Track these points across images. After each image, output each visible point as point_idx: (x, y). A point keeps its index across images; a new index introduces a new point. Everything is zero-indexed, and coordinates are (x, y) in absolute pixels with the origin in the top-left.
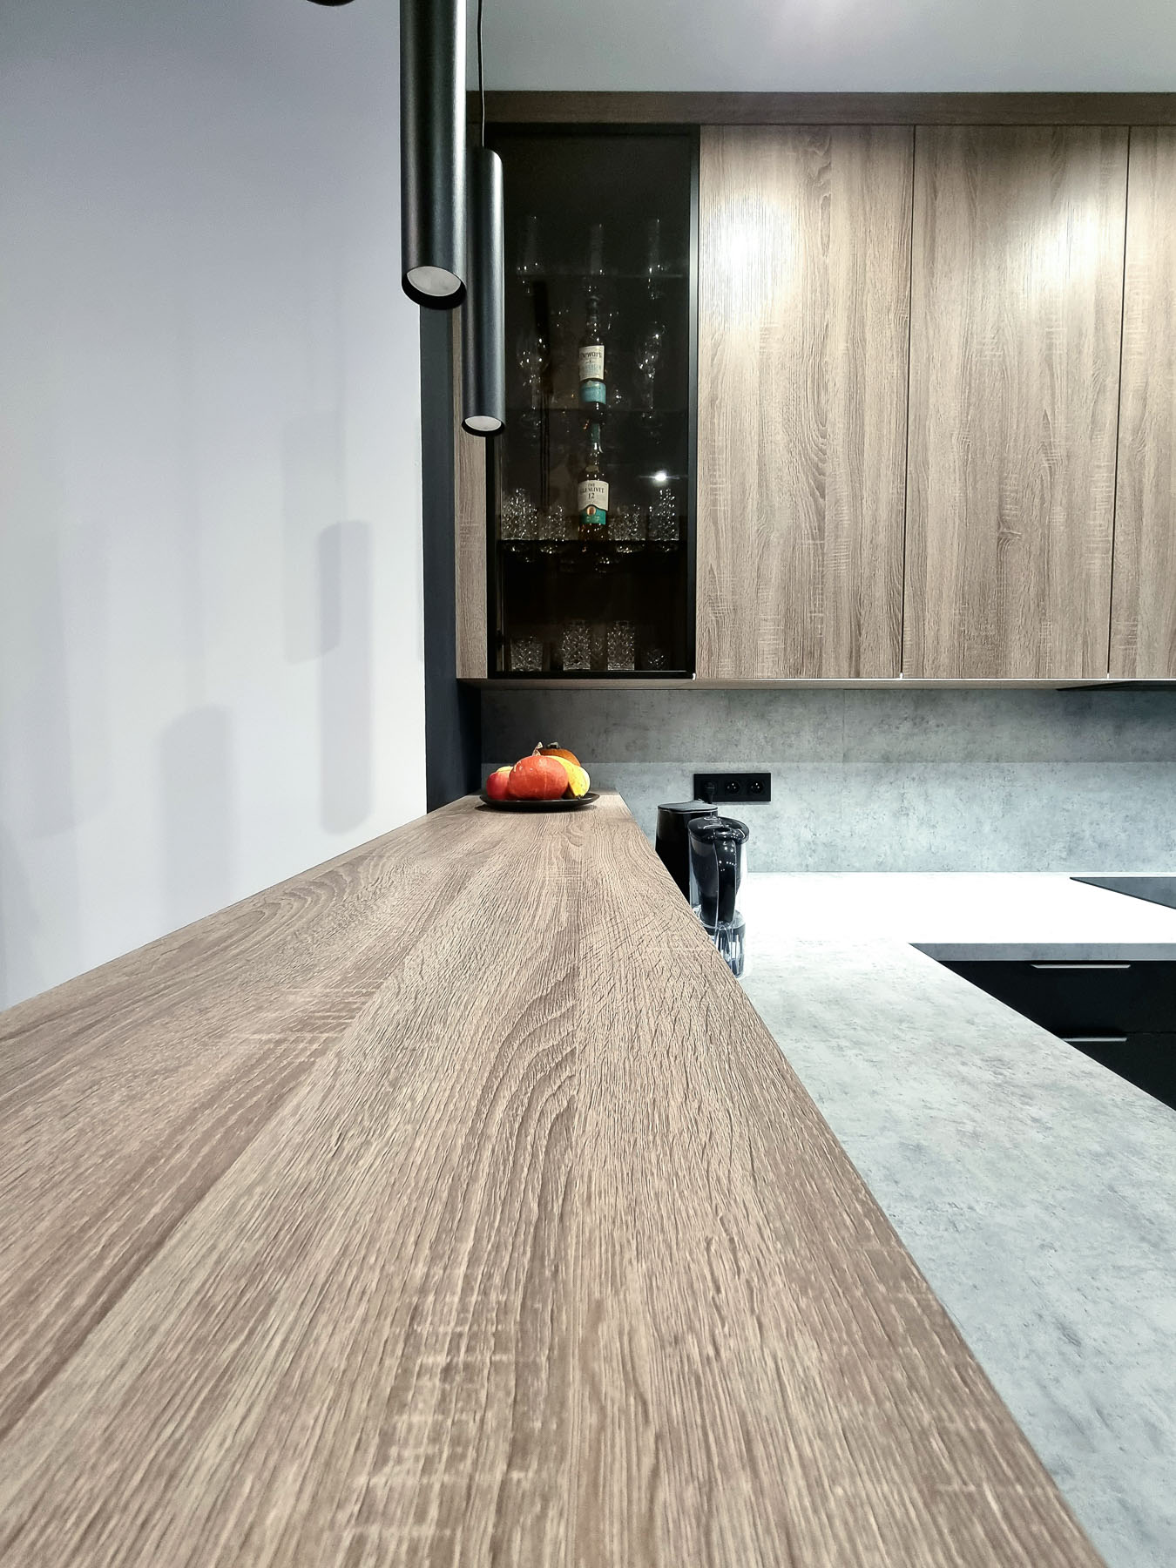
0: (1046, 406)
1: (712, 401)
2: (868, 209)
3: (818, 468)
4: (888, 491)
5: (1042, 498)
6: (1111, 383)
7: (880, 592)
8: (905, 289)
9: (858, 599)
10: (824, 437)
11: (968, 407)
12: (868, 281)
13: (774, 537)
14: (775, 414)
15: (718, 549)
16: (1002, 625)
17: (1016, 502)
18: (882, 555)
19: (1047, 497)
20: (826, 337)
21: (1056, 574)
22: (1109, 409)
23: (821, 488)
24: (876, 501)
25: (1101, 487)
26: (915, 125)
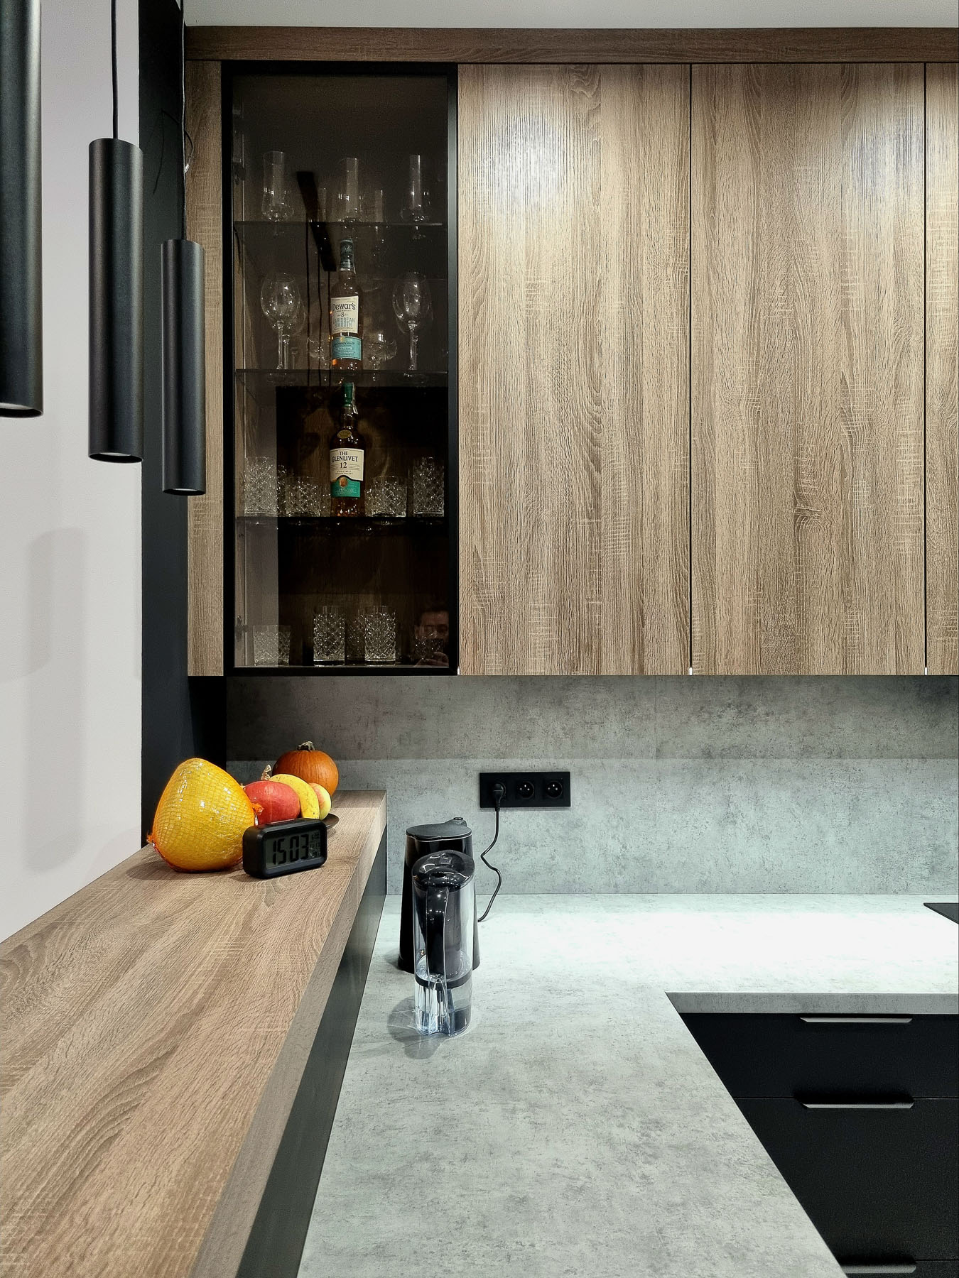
0: (844, 369)
1: (474, 365)
2: (642, 155)
3: (592, 439)
4: (670, 464)
5: (843, 471)
6: (916, 342)
7: (664, 578)
8: (684, 240)
9: (640, 586)
10: (598, 403)
11: (757, 370)
12: (644, 233)
13: (546, 515)
14: (544, 380)
15: (483, 528)
16: (802, 616)
17: (815, 475)
18: (665, 535)
19: (848, 468)
20: (598, 293)
21: (862, 554)
22: (915, 371)
23: (596, 460)
24: (657, 475)
25: (908, 460)
26: (691, 64)
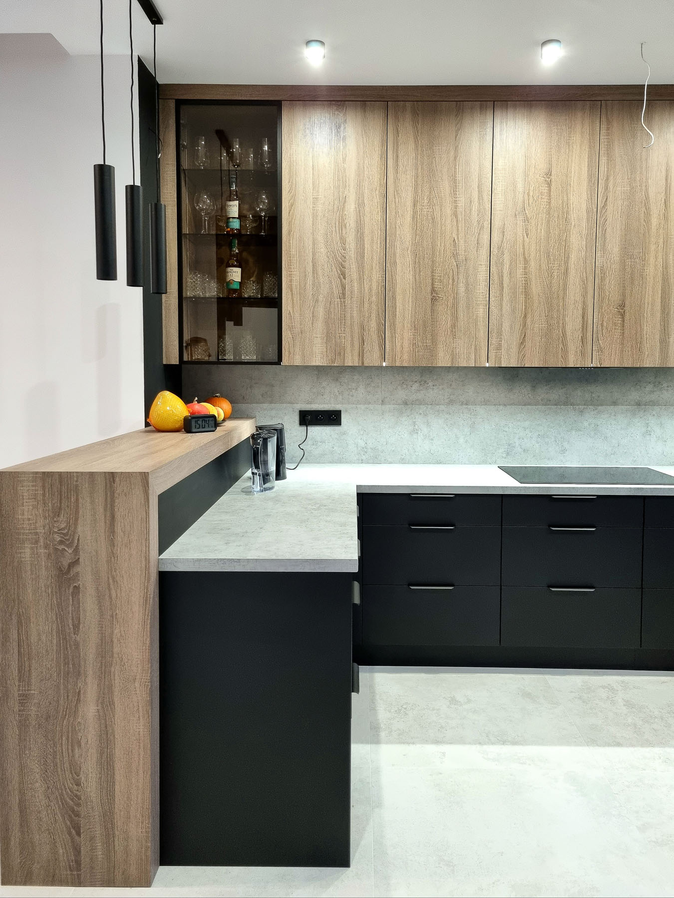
0: (455, 236)
1: (289, 232)
2: (365, 141)
3: (342, 265)
4: (376, 276)
5: (453, 279)
6: (487, 225)
7: (373, 324)
8: (384, 179)
9: (362, 328)
10: (345, 250)
11: (416, 236)
12: (366, 176)
13: (321, 298)
14: (320, 239)
15: (293, 303)
16: (434, 341)
17: (441, 281)
18: (374, 307)
19: (456, 278)
20: (345, 202)
21: (461, 315)
22: (486, 237)
23: (344, 274)
24: (371, 280)
25: (482, 275)
26: (387, 101)
